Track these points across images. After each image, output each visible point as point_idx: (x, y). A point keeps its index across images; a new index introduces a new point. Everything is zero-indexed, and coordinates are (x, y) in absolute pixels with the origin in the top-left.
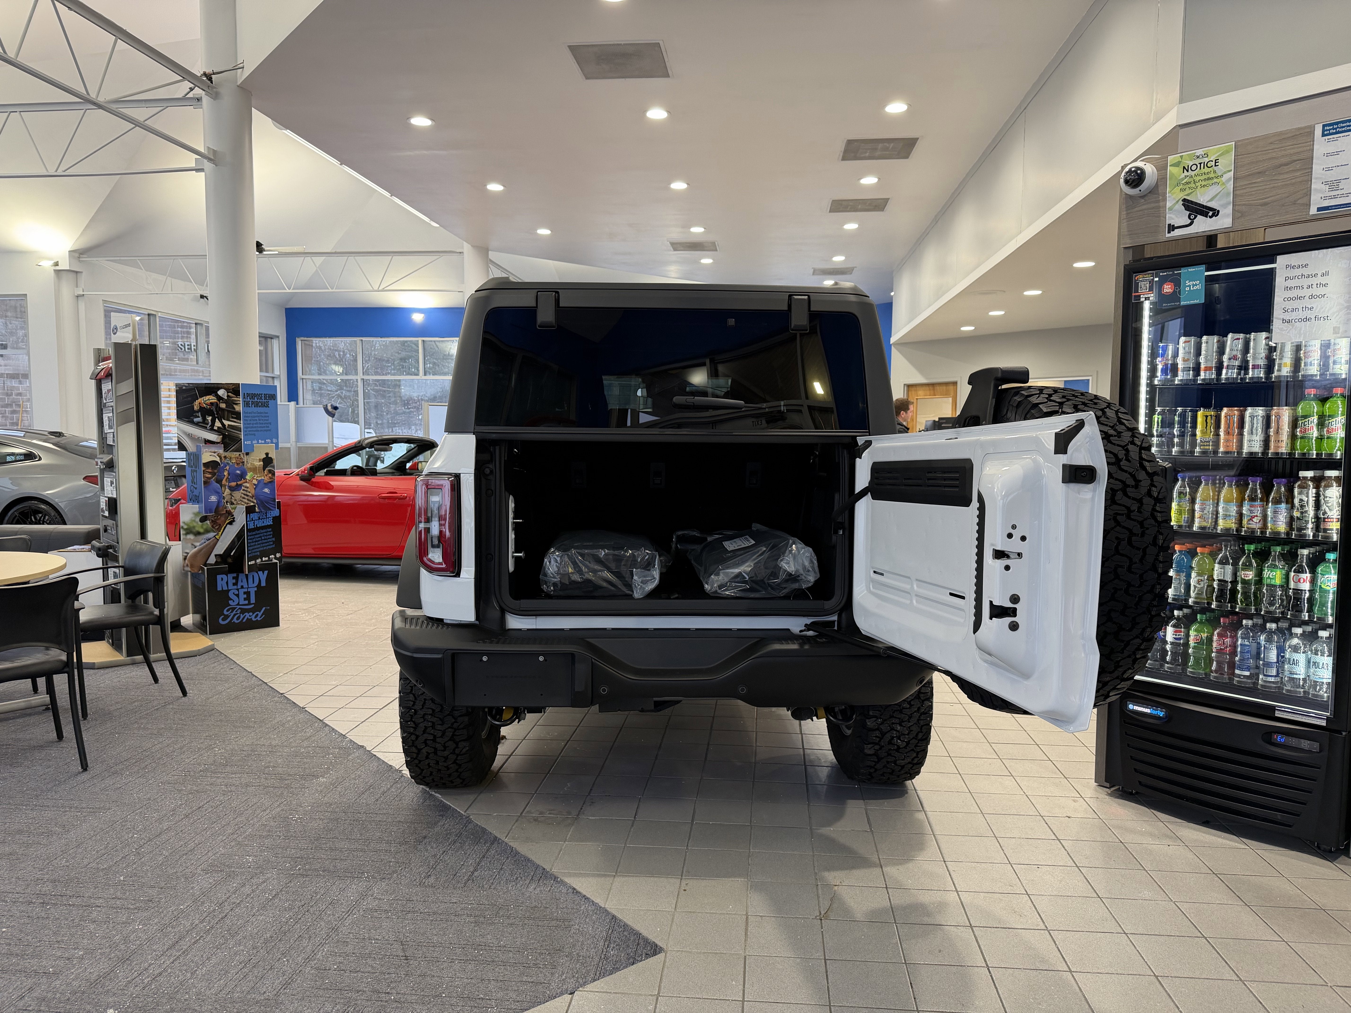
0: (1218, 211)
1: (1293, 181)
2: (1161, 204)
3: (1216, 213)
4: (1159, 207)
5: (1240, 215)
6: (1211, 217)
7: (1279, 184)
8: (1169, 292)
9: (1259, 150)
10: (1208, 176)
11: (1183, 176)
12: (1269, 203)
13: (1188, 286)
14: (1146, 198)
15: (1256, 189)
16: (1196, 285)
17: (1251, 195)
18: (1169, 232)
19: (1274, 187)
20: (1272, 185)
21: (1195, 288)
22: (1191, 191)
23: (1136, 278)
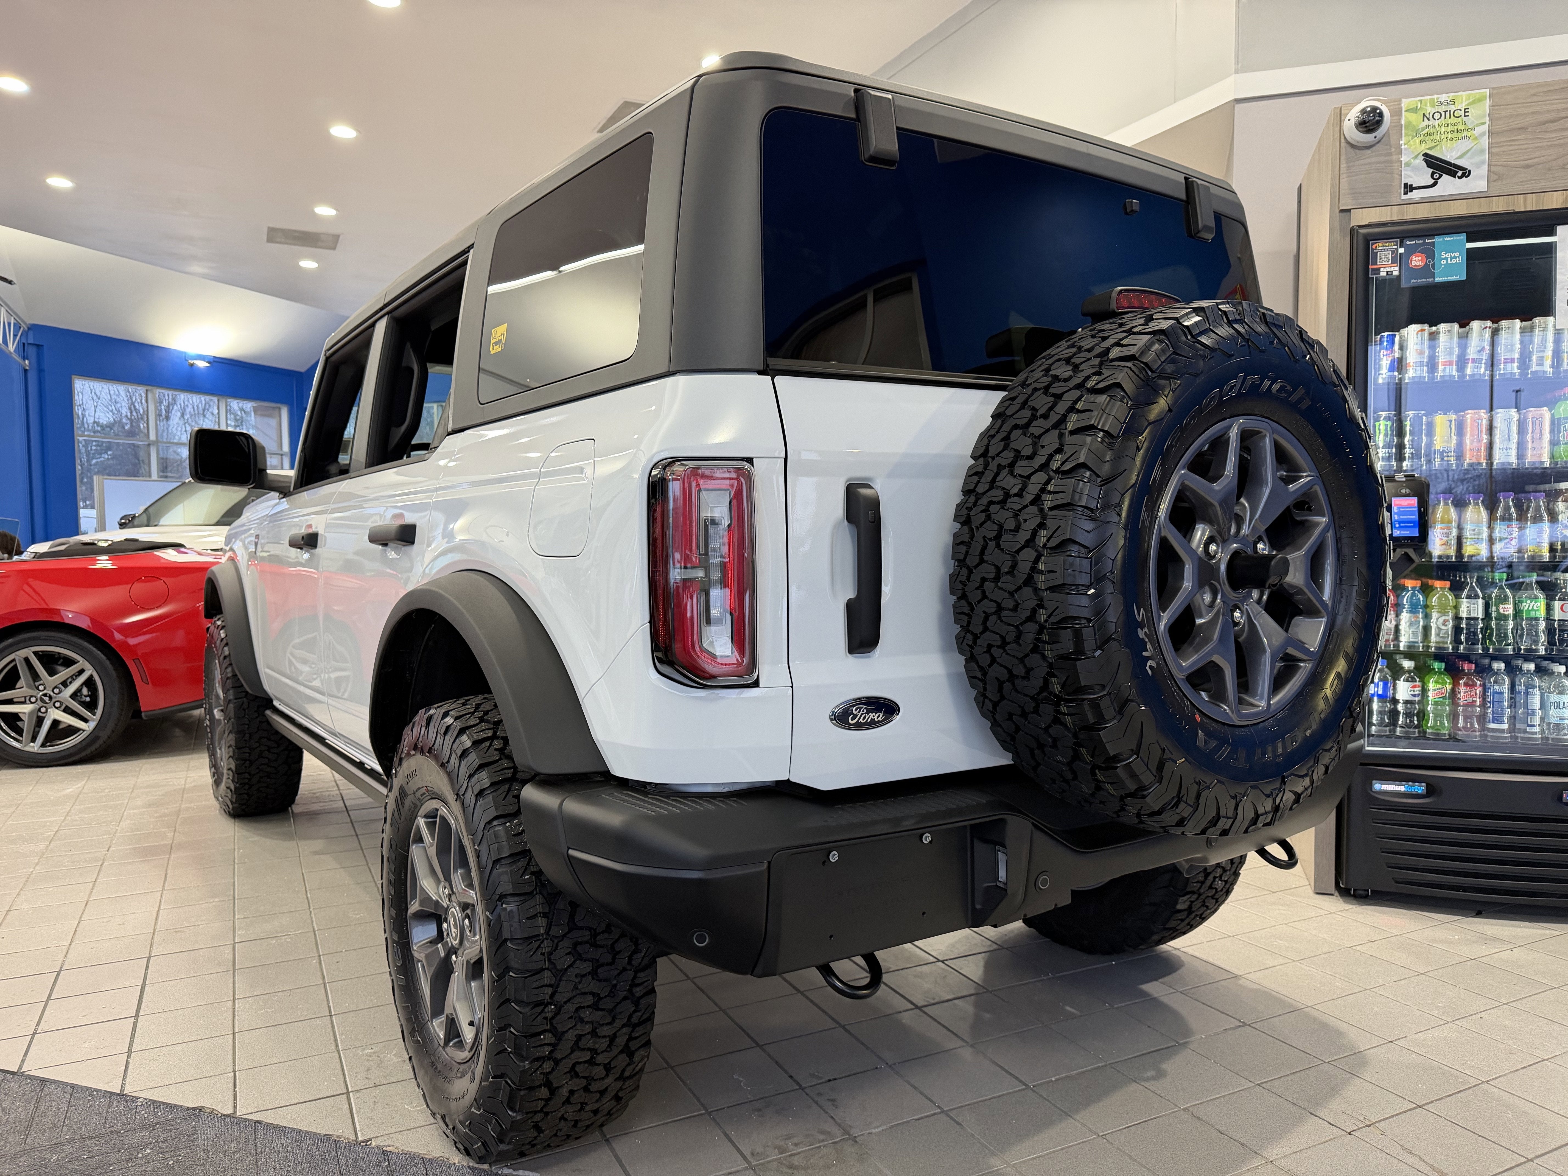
0: (1470, 171)
1: (1562, 141)
2: (1394, 157)
3: (1466, 173)
4: (1391, 162)
5: (1496, 177)
6: (1460, 178)
7: (1545, 144)
8: (1419, 266)
9: (1519, 101)
10: (1456, 127)
11: (1423, 124)
12: (1533, 166)
13: (1444, 259)
14: (1373, 148)
15: (1516, 147)
16: (1455, 257)
17: (1511, 154)
18: (1405, 193)
19: (1538, 147)
20: (1536, 145)
21: (1454, 261)
22: (1434, 144)
23: (1374, 247)
